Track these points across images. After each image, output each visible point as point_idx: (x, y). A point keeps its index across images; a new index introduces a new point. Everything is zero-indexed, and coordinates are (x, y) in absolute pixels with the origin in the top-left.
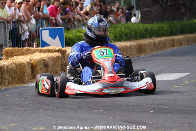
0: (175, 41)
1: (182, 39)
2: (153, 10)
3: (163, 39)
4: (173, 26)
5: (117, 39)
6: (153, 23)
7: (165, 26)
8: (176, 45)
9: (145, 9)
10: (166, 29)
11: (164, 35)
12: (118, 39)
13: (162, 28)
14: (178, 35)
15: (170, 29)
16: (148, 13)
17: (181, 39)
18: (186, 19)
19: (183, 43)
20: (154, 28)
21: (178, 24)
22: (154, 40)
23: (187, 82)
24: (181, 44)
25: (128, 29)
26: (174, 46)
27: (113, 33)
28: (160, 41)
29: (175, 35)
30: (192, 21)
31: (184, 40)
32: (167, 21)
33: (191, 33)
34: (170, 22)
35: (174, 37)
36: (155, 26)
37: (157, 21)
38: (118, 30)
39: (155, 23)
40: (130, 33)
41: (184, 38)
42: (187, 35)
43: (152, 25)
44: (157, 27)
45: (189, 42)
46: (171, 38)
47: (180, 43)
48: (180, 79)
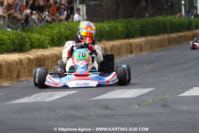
0: (134, 46)
1: (143, 43)
2: (103, 4)
3: (117, 43)
4: (130, 25)
5: (54, 43)
6: (102, 21)
7: (119, 25)
8: (134, 51)
9: (92, 3)
10: (121, 30)
11: (118, 38)
12: (56, 43)
13: (116, 28)
14: (137, 37)
15: (125, 29)
16: (96, 8)
17: (141, 43)
18: (147, 15)
19: (144, 49)
20: (104, 28)
21: (136, 22)
22: (104, 44)
23: (150, 101)
24: (141, 50)
25: (68, 30)
26: (131, 52)
27: (49, 35)
28: (113, 46)
29: (133, 37)
30: (156, 19)
31: (145, 44)
32: (121, 19)
33: (155, 34)
34: (126, 20)
35: (131, 41)
36: (106, 25)
37: (108, 18)
38: (56, 31)
39: (106, 22)
40: (71, 35)
41: (144, 42)
42: (150, 38)
43: (101, 24)
44: (108, 26)
45: (151, 46)
46: (127, 41)
47: (140, 48)
48: (140, 96)
